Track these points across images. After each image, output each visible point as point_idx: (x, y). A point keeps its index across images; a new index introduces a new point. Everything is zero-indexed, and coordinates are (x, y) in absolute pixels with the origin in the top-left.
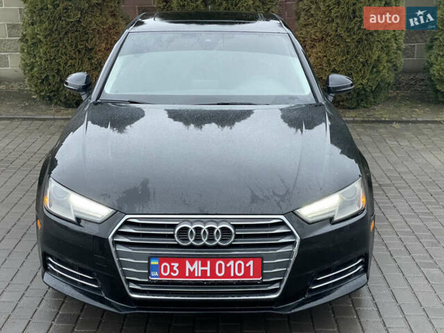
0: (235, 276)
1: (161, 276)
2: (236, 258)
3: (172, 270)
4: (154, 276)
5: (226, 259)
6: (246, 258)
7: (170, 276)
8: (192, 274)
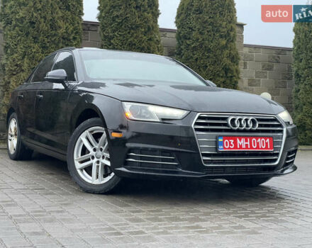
0: (262, 148)
1: (224, 148)
2: (261, 137)
3: (230, 145)
4: (221, 149)
5: (257, 137)
6: (266, 138)
7: (229, 148)
8: (241, 146)
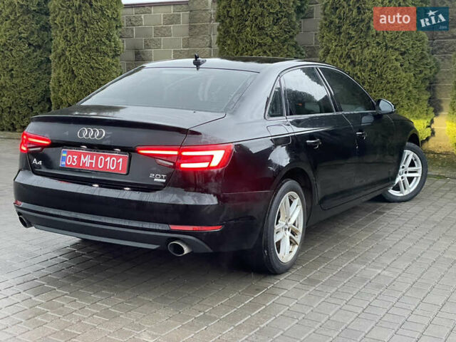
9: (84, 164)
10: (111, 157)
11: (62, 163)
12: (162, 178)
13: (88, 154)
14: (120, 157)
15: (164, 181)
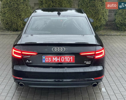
9: (55, 61)
10: (67, 57)
11: (44, 61)
12: (89, 62)
13: (56, 57)
14: (71, 57)
15: (90, 63)
